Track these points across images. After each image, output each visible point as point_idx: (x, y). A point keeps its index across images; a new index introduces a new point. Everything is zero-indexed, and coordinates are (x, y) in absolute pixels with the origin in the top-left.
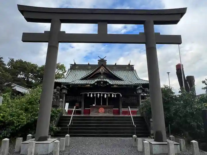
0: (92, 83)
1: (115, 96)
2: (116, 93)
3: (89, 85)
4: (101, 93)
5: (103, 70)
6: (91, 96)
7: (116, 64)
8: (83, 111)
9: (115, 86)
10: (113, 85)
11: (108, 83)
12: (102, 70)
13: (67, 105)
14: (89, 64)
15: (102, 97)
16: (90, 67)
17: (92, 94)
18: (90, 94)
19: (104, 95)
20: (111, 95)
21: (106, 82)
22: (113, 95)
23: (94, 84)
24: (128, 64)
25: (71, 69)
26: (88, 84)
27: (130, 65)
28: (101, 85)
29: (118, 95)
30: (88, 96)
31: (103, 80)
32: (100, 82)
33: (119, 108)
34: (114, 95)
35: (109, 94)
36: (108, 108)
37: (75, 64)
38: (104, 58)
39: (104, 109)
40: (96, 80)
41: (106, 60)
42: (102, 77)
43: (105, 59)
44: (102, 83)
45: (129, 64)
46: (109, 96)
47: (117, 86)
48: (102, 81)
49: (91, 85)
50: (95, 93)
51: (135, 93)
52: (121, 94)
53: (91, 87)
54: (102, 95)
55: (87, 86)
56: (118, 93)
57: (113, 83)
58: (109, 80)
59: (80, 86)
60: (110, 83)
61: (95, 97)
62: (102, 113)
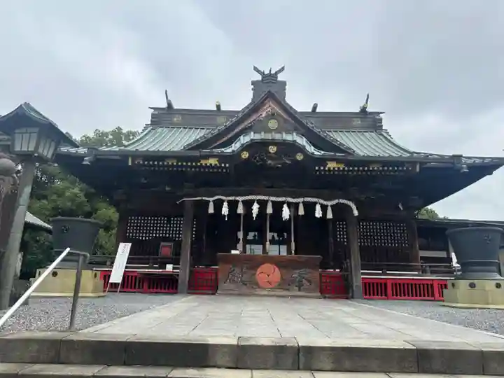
0: (228, 150)
1: (330, 215)
3: (213, 161)
4: (265, 198)
6: (225, 210)
7: (315, 107)
8: (184, 279)
9: (332, 165)
10: (322, 161)
11: (301, 149)
13: (124, 250)
15: (271, 215)
16: (222, 119)
17: (225, 204)
18: (218, 205)
19: (278, 207)
20: (310, 207)
21: (294, 147)
22: (318, 207)
23: (236, 155)
25: (153, 123)
27: (369, 110)
28: (269, 162)
30: (211, 210)
31: (277, 137)
32: (264, 144)
34: (324, 208)
35: (301, 206)
37: (170, 105)
39: (277, 269)
40: (245, 139)
42: (272, 126)
44: (272, 149)
45: (364, 110)
46: (301, 212)
47: (342, 166)
48: (273, 143)
49: (223, 158)
50: (240, 199)
51: (400, 206)
52: (354, 207)
53: (225, 167)
54: (270, 210)
55: (203, 162)
56: (342, 201)
57: (323, 152)
58: (305, 139)
59: (173, 164)
60: (310, 149)
61: (240, 215)
62: (271, 287)
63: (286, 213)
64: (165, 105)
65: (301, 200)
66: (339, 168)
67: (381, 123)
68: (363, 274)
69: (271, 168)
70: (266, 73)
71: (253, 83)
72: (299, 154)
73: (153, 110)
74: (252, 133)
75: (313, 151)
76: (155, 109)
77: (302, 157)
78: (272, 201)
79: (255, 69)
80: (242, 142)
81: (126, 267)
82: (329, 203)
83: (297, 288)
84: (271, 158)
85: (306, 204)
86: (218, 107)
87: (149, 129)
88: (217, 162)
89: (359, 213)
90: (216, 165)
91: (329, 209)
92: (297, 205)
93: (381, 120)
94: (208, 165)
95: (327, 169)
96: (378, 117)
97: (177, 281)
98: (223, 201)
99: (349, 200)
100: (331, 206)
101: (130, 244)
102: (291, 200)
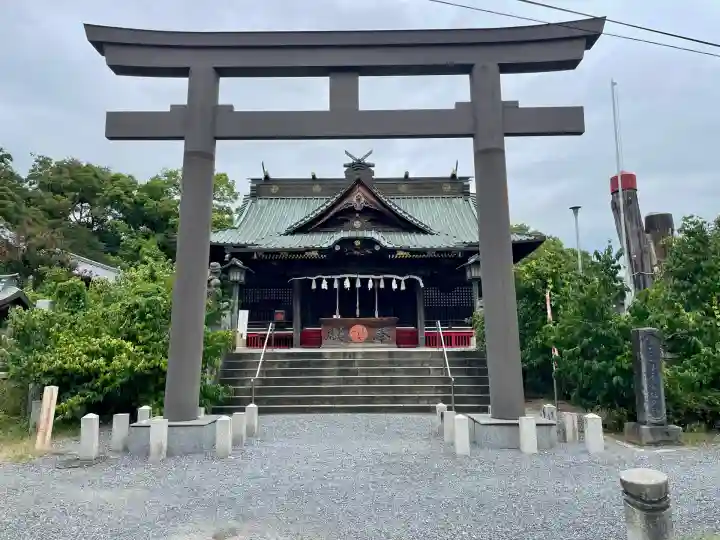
0: (325, 246)
1: (403, 288)
2: (406, 278)
3: (315, 254)
4: (355, 276)
5: (363, 199)
6: (324, 286)
7: (407, 174)
8: (297, 337)
9: (400, 253)
10: (394, 251)
11: (378, 243)
12: (359, 200)
13: (244, 315)
14: (314, 177)
15: (360, 288)
16: (317, 188)
17: (325, 280)
18: (319, 282)
19: (364, 282)
20: (388, 282)
21: (371, 242)
22: (394, 282)
23: (330, 249)
24: (449, 175)
25: (252, 195)
26: (314, 249)
27: (458, 175)
28: (355, 252)
29: (411, 283)
30: (314, 286)
31: (361, 234)
32: (351, 241)
33: (416, 327)
34: (399, 282)
35: (382, 281)
36: (381, 325)
37: (267, 178)
38: (366, 156)
39: (365, 329)
40: (338, 236)
41: (373, 166)
42: (357, 224)
43: (367, 161)
44: (357, 243)
45: (454, 176)
46: (382, 286)
47: (407, 254)
48: (357, 239)
49: (321, 251)
50: (336, 277)
52: (420, 281)
53: (323, 257)
54: (358, 285)
55: (308, 255)
56: (412, 277)
58: (380, 235)
59: (285, 257)
60: (384, 243)
61: (336, 289)
62: (361, 341)
63: (370, 285)
64: (262, 176)
65: (381, 277)
67: (468, 188)
68: (426, 329)
69: (356, 256)
70: (356, 158)
71: (346, 165)
72: (377, 247)
73: (252, 182)
74: (342, 230)
75: (386, 244)
76: (253, 180)
77: (378, 249)
78: (360, 278)
80: (335, 239)
81: (248, 331)
82: (403, 278)
83: (380, 341)
84: (356, 249)
85: (385, 279)
88: (317, 254)
90: (317, 256)
91: (403, 283)
92: (379, 280)
93: (468, 186)
94: (311, 256)
95: (396, 257)
96: (465, 183)
97: (292, 338)
98: (322, 279)
99: (417, 276)
100: (404, 280)
101: (248, 311)
102: (374, 277)
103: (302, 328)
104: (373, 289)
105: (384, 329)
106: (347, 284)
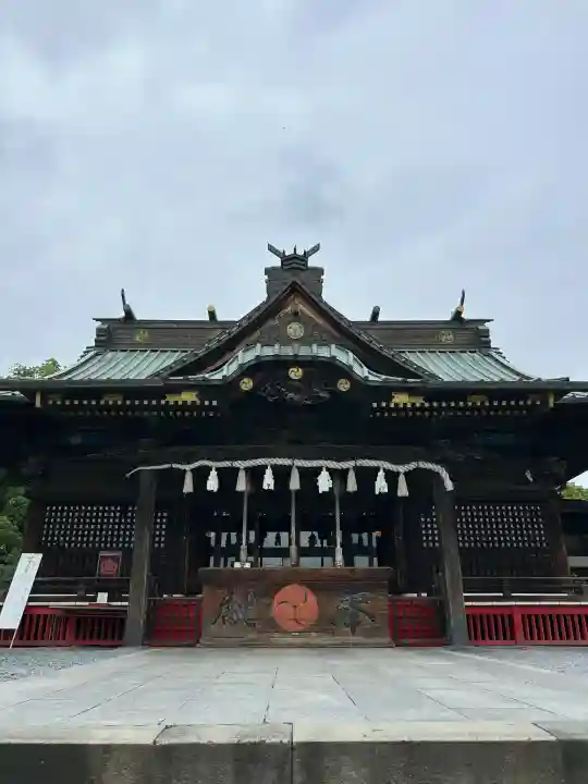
0: (216, 376)
1: (403, 490)
2: (412, 466)
3: (189, 397)
4: (287, 462)
6: (212, 484)
9: (401, 399)
10: (385, 392)
11: (346, 372)
13: (28, 566)
14: (212, 317)
15: (297, 492)
17: (214, 473)
18: (201, 476)
19: (309, 476)
20: (367, 477)
21: (333, 369)
22: (380, 475)
23: (231, 384)
24: (448, 318)
25: (99, 344)
26: (186, 383)
27: (466, 316)
28: (291, 395)
29: (421, 482)
30: (188, 487)
31: (304, 351)
32: (281, 364)
34: (392, 478)
35: (352, 475)
40: (244, 357)
46: (352, 486)
47: (419, 401)
48: (296, 362)
49: (206, 389)
50: (241, 464)
51: (529, 476)
52: (445, 475)
53: (211, 407)
54: (295, 484)
55: (171, 399)
56: (423, 465)
57: (384, 377)
58: (351, 354)
59: (115, 402)
60: (361, 371)
61: (242, 493)
62: (301, 628)
63: (324, 483)
64: (120, 314)
65: (350, 464)
66: (413, 404)
67: (488, 336)
68: (467, 599)
69: (294, 407)
70: (287, 254)
71: (267, 271)
72: (343, 381)
73: (99, 323)
74: (259, 345)
75: (367, 374)
76: (103, 321)
77: (348, 386)
78: (298, 468)
79: (271, 248)
80: (240, 362)
81: (30, 599)
82: (402, 469)
83: (348, 629)
84: (297, 391)
85: (359, 471)
86: (212, 314)
87: (92, 353)
88: (195, 399)
89: (455, 486)
90: (194, 402)
91: (402, 479)
93: (486, 333)
94: (180, 403)
95: (392, 406)
96: (480, 328)
97: (123, 622)
98: (208, 469)
99: (437, 463)
100: (406, 474)
101: (40, 556)
102: (333, 465)
103: (151, 593)
104: (330, 494)
105: (358, 596)
106: (269, 482)
